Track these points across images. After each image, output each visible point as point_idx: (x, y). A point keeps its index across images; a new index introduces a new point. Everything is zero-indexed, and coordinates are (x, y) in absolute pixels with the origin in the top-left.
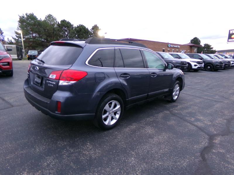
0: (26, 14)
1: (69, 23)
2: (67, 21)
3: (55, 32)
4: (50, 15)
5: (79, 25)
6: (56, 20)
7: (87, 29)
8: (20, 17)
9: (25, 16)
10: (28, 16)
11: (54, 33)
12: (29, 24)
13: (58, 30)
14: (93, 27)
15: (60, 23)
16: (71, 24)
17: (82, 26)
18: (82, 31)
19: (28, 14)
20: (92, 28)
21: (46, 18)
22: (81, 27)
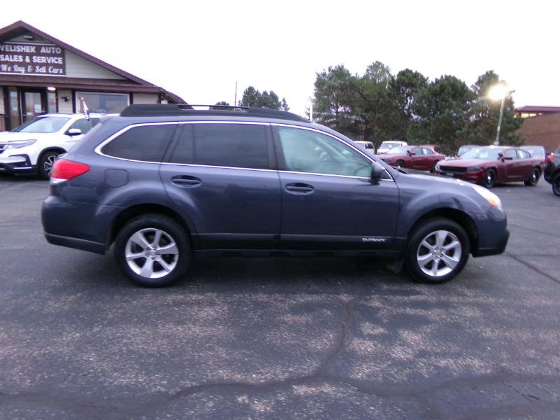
0: (329, 69)
1: (417, 75)
2: (414, 72)
3: (381, 100)
4: (377, 62)
5: (442, 77)
6: (388, 72)
7: (464, 85)
8: (318, 75)
9: (327, 73)
10: (333, 71)
11: (379, 103)
12: (332, 88)
13: (389, 95)
14: (479, 78)
15: (396, 78)
16: (422, 77)
17: (448, 78)
18: (446, 91)
19: (333, 68)
20: (477, 80)
21: (367, 70)
22: (446, 82)
